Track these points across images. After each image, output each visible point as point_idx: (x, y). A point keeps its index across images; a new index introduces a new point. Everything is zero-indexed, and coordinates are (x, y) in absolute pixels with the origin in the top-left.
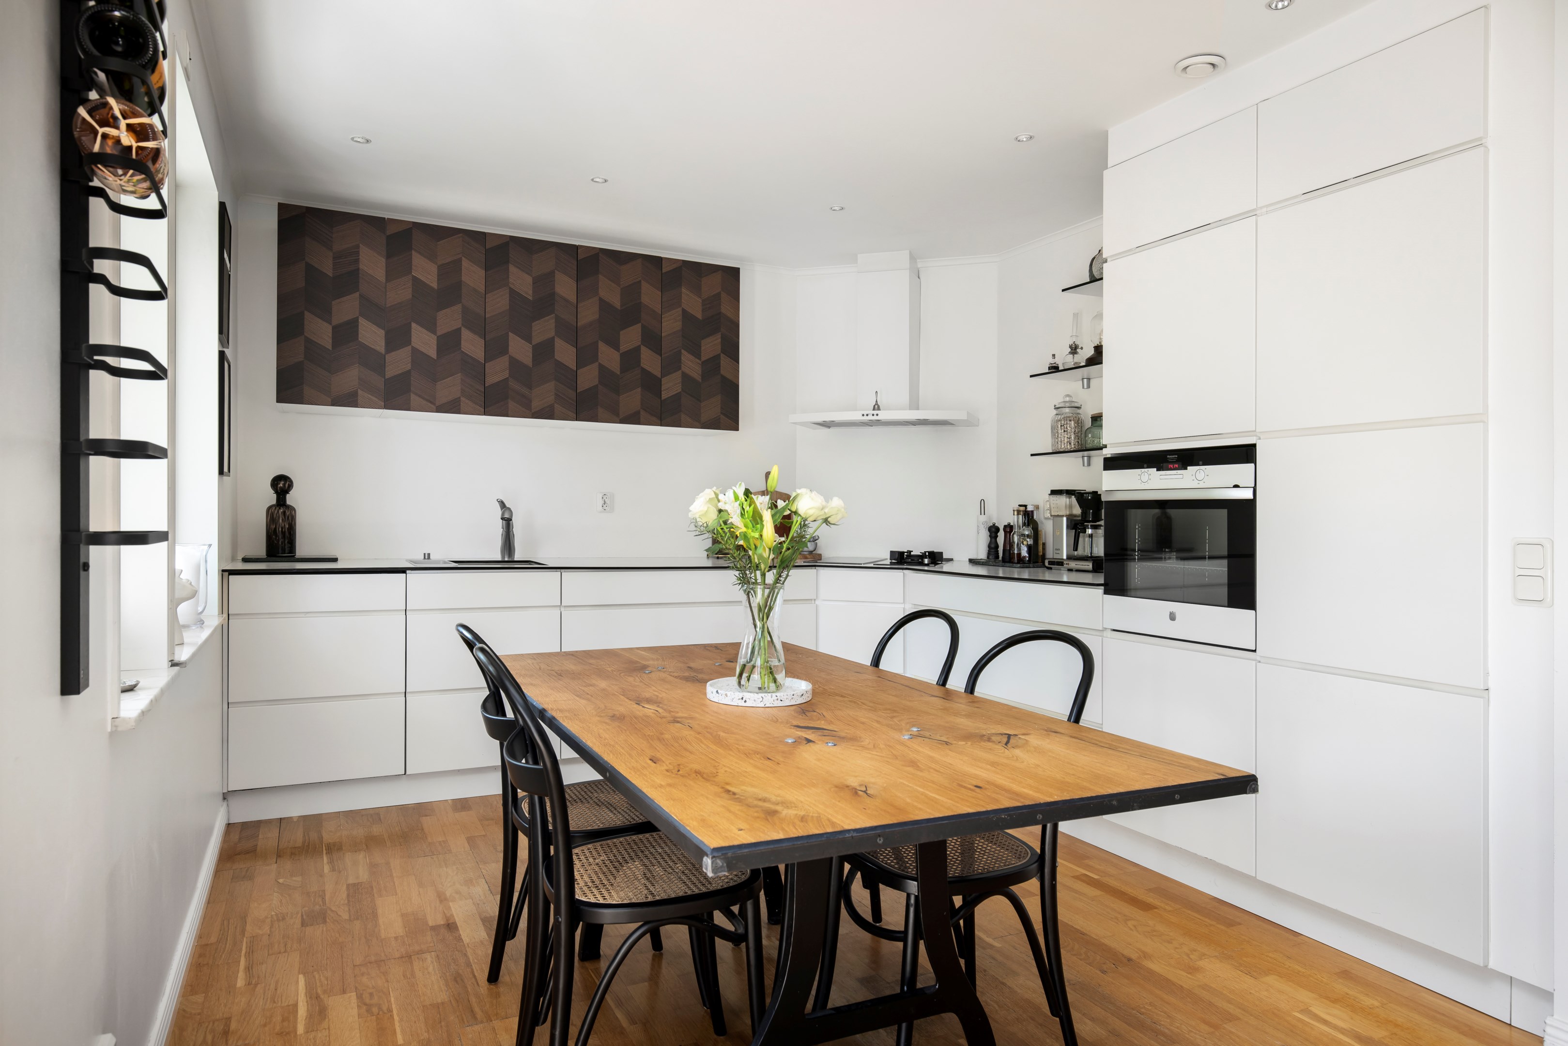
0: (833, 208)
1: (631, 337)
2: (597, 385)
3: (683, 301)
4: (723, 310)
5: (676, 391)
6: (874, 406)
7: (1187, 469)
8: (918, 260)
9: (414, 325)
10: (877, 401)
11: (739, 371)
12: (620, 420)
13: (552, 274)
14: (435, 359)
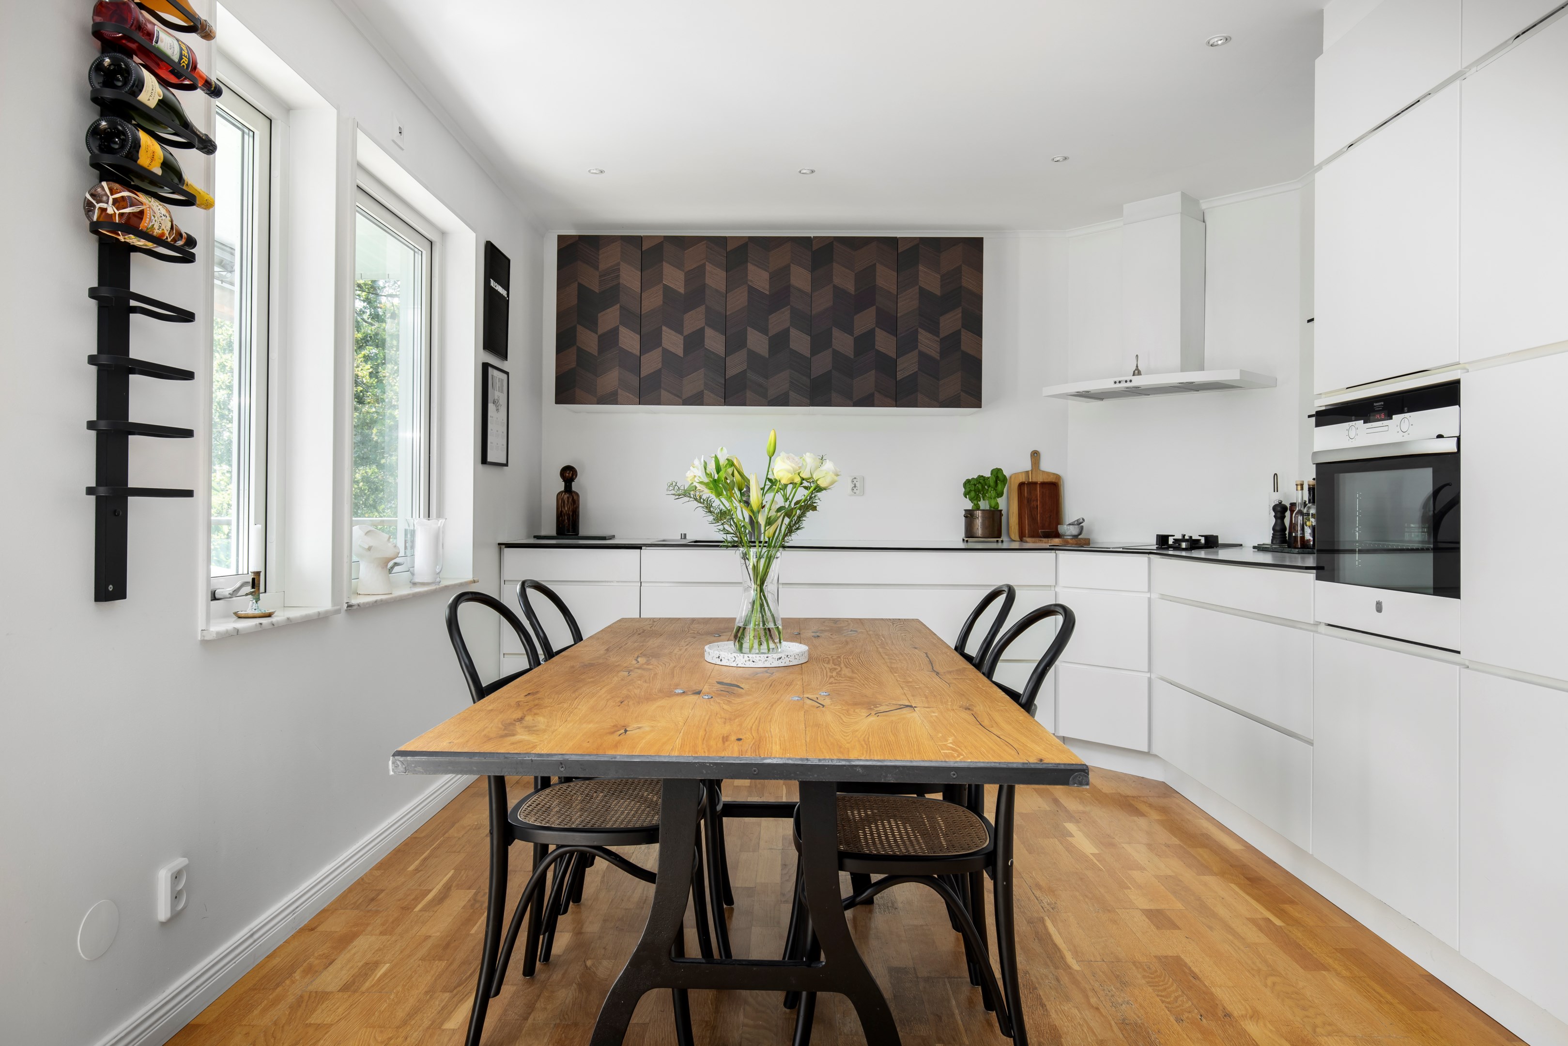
0: (1056, 160)
1: (865, 320)
2: (831, 371)
3: (920, 279)
4: (964, 283)
5: (913, 370)
6: (1134, 371)
7: (1392, 419)
8: (1201, 201)
9: (664, 328)
10: (1137, 366)
11: (982, 345)
12: (854, 403)
13: (787, 268)
14: (682, 357)
